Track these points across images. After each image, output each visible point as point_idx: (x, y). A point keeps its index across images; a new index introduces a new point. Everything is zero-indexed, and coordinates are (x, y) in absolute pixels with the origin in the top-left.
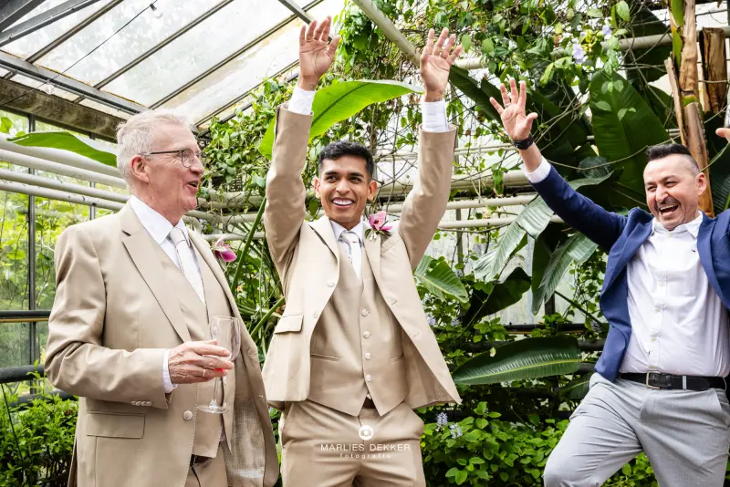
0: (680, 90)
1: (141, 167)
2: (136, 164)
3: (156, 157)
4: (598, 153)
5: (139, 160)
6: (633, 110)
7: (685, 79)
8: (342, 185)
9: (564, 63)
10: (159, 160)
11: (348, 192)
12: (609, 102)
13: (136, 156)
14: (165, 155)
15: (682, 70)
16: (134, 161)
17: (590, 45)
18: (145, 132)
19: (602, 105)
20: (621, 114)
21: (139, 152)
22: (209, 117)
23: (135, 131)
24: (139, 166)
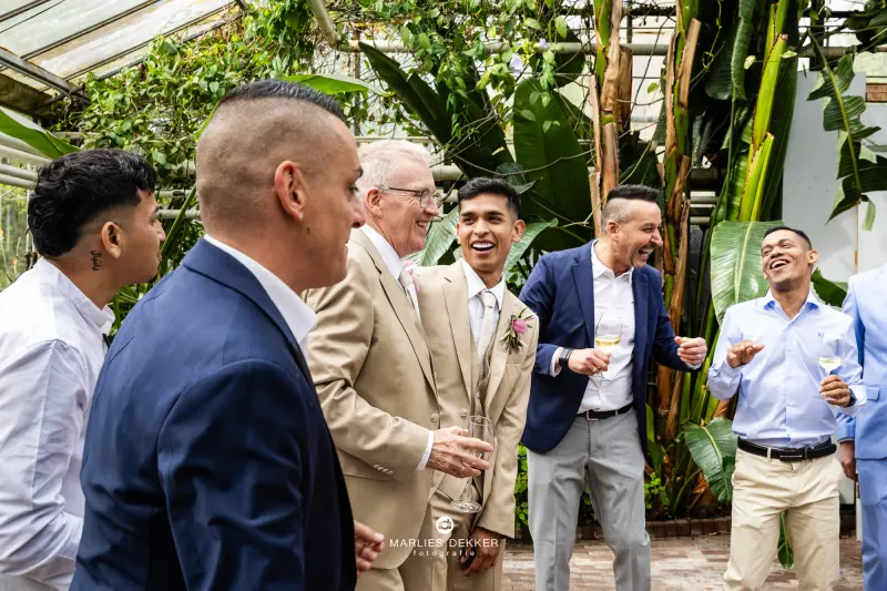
0: (600, 109)
1: (375, 201)
2: (372, 196)
3: (395, 193)
4: (515, 159)
5: (376, 192)
6: (557, 123)
7: (606, 99)
8: (480, 226)
9: (500, 70)
10: (396, 196)
11: (486, 234)
12: (533, 112)
13: (373, 188)
14: (403, 193)
15: (603, 90)
16: (369, 194)
17: (528, 57)
18: (385, 164)
19: (526, 114)
20: (547, 126)
21: (378, 183)
22: (82, 72)
23: (376, 161)
24: (374, 199)
